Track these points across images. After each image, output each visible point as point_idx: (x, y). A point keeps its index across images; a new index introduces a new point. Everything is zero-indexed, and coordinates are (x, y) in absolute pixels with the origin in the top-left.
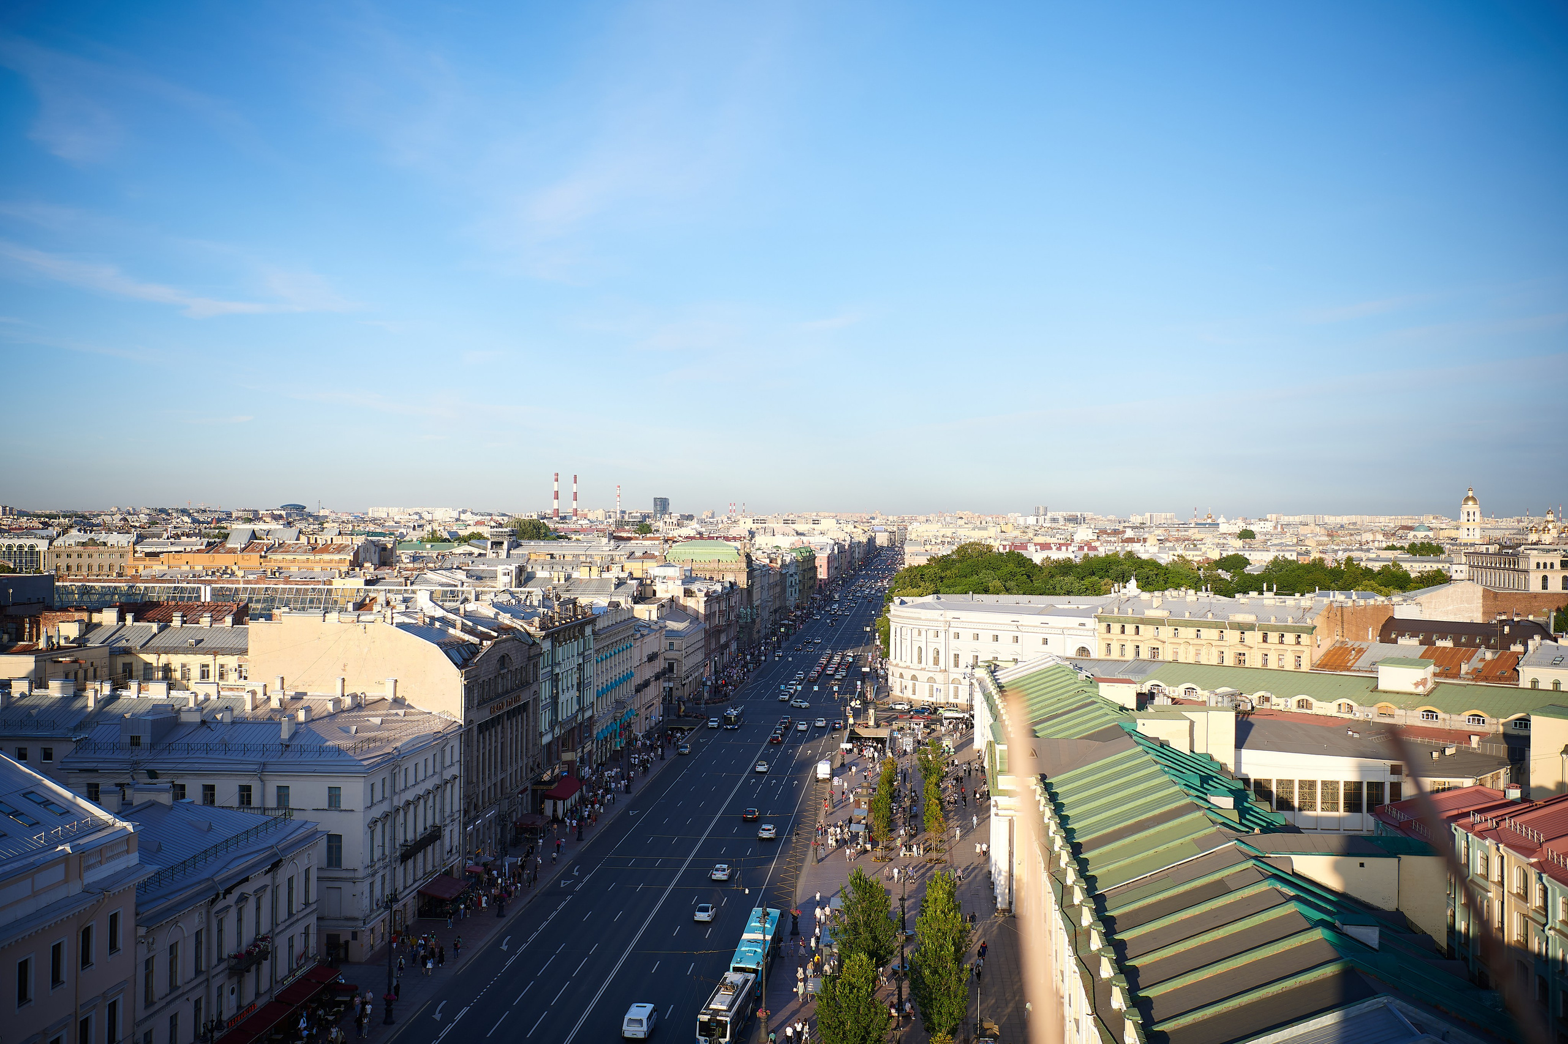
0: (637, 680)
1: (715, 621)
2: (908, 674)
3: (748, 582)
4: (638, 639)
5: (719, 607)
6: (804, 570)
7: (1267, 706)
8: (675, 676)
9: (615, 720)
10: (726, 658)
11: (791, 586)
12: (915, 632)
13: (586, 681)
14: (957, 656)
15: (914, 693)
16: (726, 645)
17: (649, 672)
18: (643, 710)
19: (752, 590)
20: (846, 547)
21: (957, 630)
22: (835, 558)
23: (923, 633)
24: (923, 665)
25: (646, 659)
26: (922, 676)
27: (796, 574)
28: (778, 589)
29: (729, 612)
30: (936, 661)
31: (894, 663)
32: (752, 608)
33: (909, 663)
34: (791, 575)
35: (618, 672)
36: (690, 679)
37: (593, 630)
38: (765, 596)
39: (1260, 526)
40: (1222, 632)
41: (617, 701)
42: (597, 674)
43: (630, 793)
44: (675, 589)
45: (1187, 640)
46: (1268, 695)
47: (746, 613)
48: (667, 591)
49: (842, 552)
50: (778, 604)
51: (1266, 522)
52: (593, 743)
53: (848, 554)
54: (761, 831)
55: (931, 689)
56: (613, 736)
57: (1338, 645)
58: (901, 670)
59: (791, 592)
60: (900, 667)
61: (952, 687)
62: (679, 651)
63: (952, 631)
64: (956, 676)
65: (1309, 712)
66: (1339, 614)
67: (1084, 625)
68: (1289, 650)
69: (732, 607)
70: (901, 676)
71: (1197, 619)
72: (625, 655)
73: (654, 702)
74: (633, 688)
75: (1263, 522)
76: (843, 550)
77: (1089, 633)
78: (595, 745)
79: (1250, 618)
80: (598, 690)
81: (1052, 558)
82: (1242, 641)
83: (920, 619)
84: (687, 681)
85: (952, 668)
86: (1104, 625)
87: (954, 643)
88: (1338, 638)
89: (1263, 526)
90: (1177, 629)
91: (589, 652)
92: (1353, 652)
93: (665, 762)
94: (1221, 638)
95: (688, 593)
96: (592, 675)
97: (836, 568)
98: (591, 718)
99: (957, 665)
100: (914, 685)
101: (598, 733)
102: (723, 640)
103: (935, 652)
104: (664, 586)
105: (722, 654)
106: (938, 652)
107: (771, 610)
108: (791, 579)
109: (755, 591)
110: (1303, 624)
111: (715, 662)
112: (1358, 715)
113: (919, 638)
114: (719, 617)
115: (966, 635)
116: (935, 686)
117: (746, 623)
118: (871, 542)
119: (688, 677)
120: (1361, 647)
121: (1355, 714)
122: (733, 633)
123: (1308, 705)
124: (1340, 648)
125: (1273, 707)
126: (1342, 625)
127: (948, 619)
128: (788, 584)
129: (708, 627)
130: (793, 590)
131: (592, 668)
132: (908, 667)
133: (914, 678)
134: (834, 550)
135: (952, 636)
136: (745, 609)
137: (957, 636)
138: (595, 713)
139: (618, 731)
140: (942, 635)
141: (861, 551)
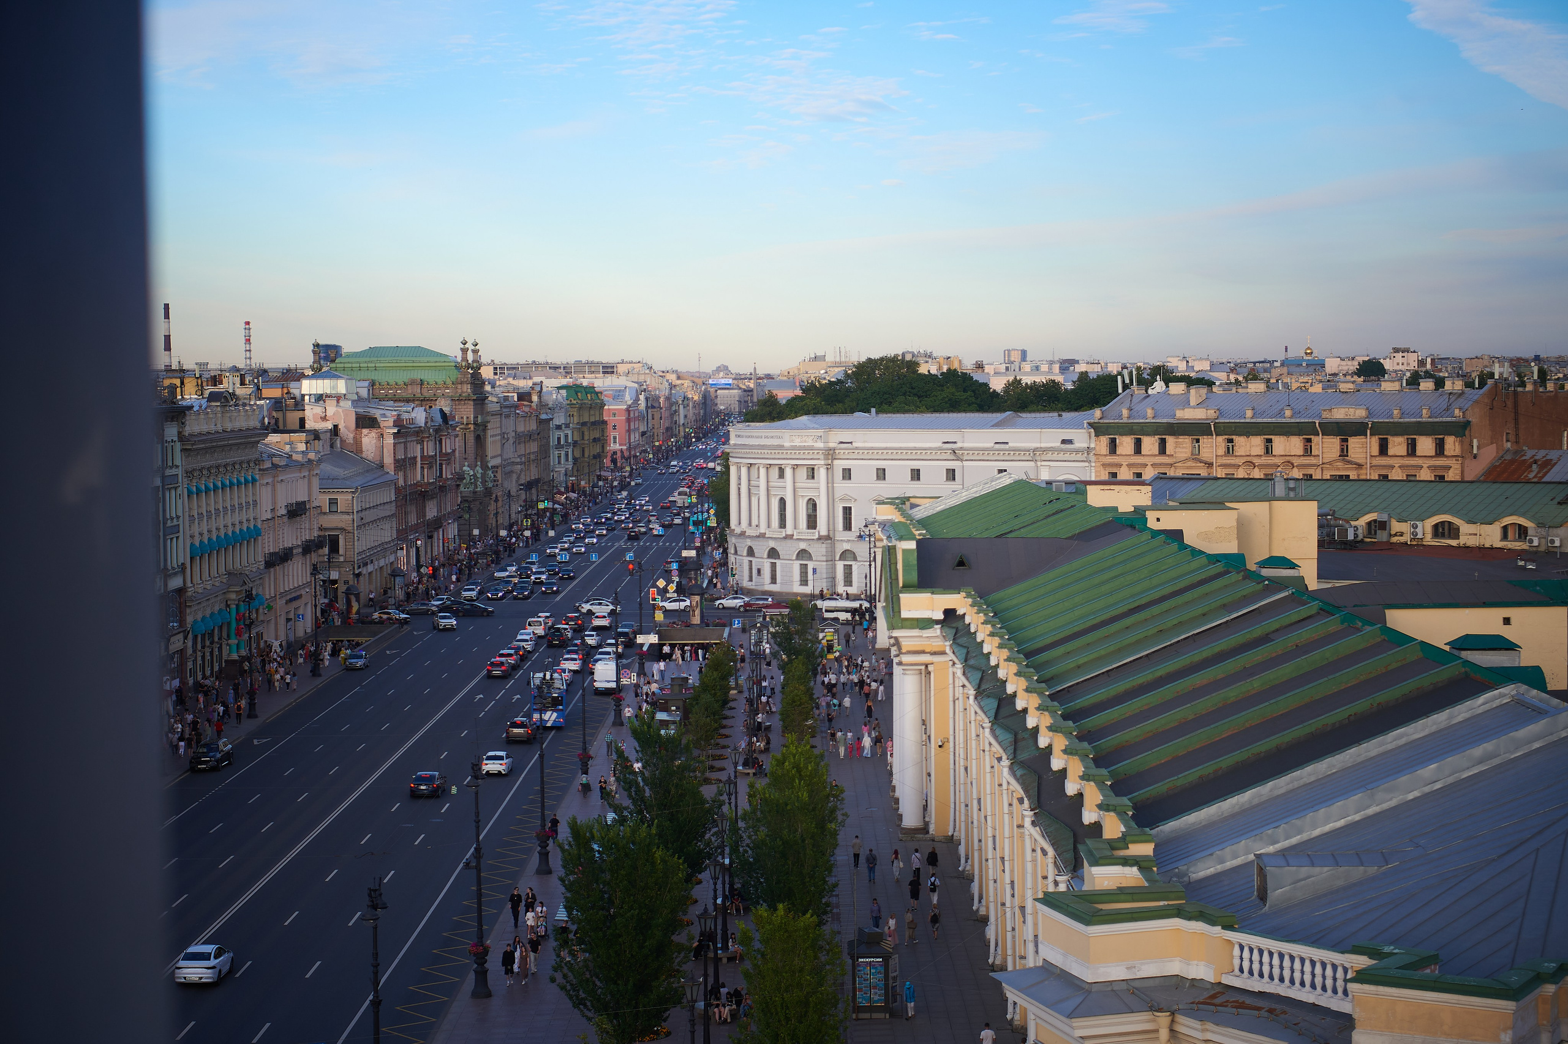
0: (269, 544)
1: (415, 475)
2: (762, 549)
3: (476, 417)
4: (266, 469)
5: (422, 449)
6: (584, 424)
7: (1382, 536)
8: (342, 559)
9: (228, 606)
10: (438, 549)
11: (559, 446)
12: (775, 472)
13: (169, 524)
14: (847, 511)
15: (774, 580)
16: (437, 524)
17: (290, 537)
18: (281, 602)
19: (485, 435)
20: (662, 400)
21: (846, 464)
22: (641, 417)
23: (788, 472)
24: (789, 529)
25: (283, 511)
26: (788, 550)
27: (567, 426)
28: (533, 447)
29: (441, 465)
30: (812, 523)
31: (738, 531)
32: (485, 467)
33: (763, 529)
34: (559, 427)
35: (229, 522)
36: (370, 568)
37: (179, 433)
38: (510, 453)
39: (1396, 360)
40: (1309, 440)
41: (229, 574)
42: (192, 517)
43: (256, 717)
44: (341, 415)
45: (1249, 459)
46: (1384, 517)
47: (474, 475)
48: (324, 419)
49: (653, 407)
50: (533, 474)
51: (1405, 354)
52: (186, 638)
53: (665, 414)
54: (485, 762)
55: (804, 569)
56: (225, 635)
57: (1508, 457)
58: (749, 543)
59: (559, 457)
60: (750, 537)
61: (840, 566)
62: (348, 513)
63: (839, 465)
64: (847, 546)
65: (1454, 543)
66: (1510, 404)
67: (1070, 442)
68: (1425, 466)
69: (447, 454)
70: (751, 552)
71: (1265, 420)
72: (243, 496)
73: (303, 593)
74: (261, 558)
75: (1401, 354)
76: (656, 405)
77: (1079, 457)
78: (190, 643)
79: (1357, 414)
80: (192, 545)
81: (1023, 382)
82: (1344, 453)
83: (781, 447)
84: (364, 571)
85: (841, 534)
86: (1104, 440)
87: (842, 487)
88: (1509, 445)
89: (1401, 360)
90: (1231, 441)
91: (174, 471)
92: (1534, 466)
93: (320, 680)
94: (1308, 451)
95: (365, 422)
96: (180, 513)
97: (643, 434)
98: (181, 591)
99: (848, 526)
100: (774, 565)
101: (195, 622)
102: (431, 512)
103: (811, 506)
104: (318, 410)
105: (431, 537)
106: (815, 505)
107: (522, 481)
108: (557, 433)
109: (489, 440)
110: (1449, 419)
111: (418, 549)
112: (1536, 543)
113: (780, 483)
114: (422, 468)
115: (864, 469)
116: (811, 565)
117: (475, 492)
118: (709, 402)
119: (366, 564)
120: (1548, 457)
121: (1531, 541)
122: (451, 503)
123: (1452, 531)
124: (1512, 461)
125: (1394, 540)
126: (1516, 420)
127: (832, 445)
128: (553, 442)
129: (401, 482)
130: (563, 453)
131: (180, 502)
132: (762, 536)
133: (773, 553)
134: (637, 399)
135: (839, 474)
136: (473, 467)
137: (847, 474)
138: (189, 584)
139: (234, 625)
140: (822, 473)
141: (691, 414)
